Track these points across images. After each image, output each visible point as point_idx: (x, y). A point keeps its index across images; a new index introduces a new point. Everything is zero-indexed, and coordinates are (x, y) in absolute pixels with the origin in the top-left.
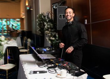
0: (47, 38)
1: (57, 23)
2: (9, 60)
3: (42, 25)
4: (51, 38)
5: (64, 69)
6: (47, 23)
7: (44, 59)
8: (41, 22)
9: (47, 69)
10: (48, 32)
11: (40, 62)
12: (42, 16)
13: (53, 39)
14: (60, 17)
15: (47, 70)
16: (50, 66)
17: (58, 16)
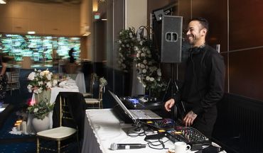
0: (139, 78)
1: (160, 50)
2: (62, 119)
3: (130, 52)
4: (148, 78)
5: (179, 141)
6: (140, 47)
7: (138, 120)
8: (128, 46)
9: (145, 139)
10: (143, 66)
11: (128, 124)
12: (131, 34)
13: (152, 79)
14: (167, 38)
15: (145, 143)
16: (150, 134)
17: (164, 34)
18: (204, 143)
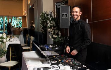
0: (50, 36)
1: (59, 22)
2: (11, 57)
3: (45, 23)
4: (54, 36)
5: (67, 65)
6: (50, 21)
7: (47, 56)
8: (44, 20)
9: (51, 65)
10: (51, 30)
11: (43, 58)
12: (45, 15)
13: (56, 36)
14: (63, 16)
16: (53, 62)
17: (61, 14)
18: (79, 66)
